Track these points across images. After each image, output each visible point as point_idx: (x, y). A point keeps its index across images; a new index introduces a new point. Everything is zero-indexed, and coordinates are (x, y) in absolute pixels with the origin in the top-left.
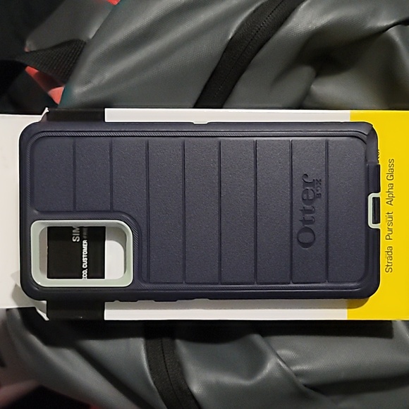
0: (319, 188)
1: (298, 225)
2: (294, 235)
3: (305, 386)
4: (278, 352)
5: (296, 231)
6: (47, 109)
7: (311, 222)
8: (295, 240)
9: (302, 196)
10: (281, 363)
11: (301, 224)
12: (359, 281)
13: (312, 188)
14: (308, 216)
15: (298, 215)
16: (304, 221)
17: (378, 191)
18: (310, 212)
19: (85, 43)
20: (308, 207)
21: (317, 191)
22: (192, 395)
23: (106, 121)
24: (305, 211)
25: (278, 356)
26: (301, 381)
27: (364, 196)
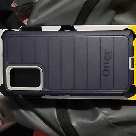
0: (111, 55)
1: (103, 69)
2: (102, 72)
3: (112, 123)
4: (103, 111)
5: (102, 70)
6: (21, 26)
7: (107, 67)
8: (102, 74)
9: (104, 58)
10: (104, 115)
11: (104, 68)
12: (126, 89)
13: (108, 55)
14: (106, 65)
15: (103, 65)
16: (105, 67)
17: (133, 56)
18: (107, 63)
19: (34, 4)
20: (106, 62)
21: (110, 56)
22: (72, 126)
23: (42, 31)
24: (105, 63)
25: (103, 113)
26: (111, 121)
27: (128, 57)
